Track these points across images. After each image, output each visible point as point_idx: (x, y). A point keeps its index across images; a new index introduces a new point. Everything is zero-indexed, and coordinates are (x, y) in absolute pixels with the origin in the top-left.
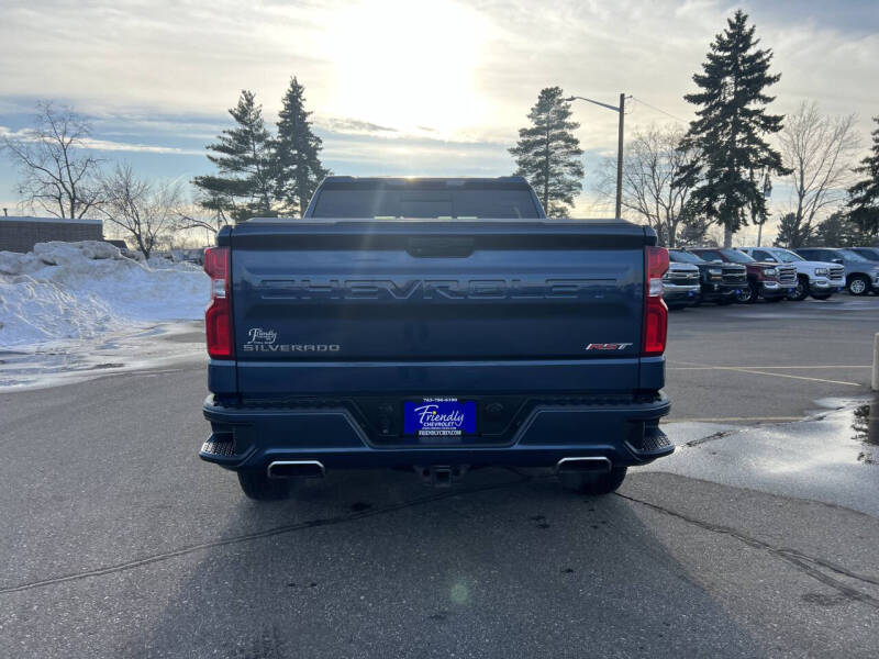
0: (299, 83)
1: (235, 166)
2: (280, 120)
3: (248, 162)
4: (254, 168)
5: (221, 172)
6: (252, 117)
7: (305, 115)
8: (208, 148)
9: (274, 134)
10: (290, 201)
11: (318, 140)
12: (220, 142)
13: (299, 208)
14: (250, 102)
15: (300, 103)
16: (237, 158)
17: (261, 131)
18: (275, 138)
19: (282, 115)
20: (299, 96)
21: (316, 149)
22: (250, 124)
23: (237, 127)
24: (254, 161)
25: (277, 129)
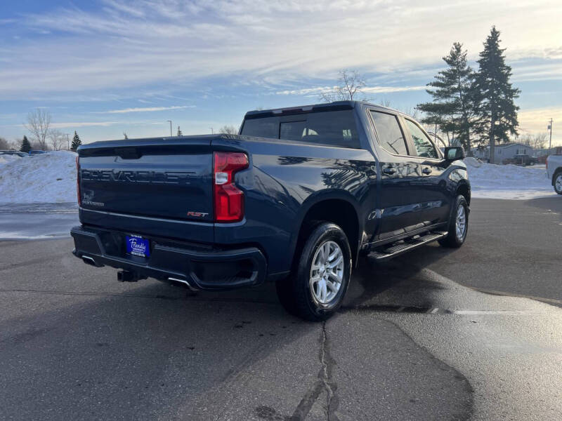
0: (497, 30)
1: (445, 95)
2: (480, 58)
3: (454, 90)
4: (458, 95)
5: (435, 100)
6: (460, 60)
7: (500, 52)
8: (427, 85)
9: (476, 69)
10: (485, 115)
11: (509, 69)
12: (436, 80)
13: (490, 119)
14: (459, 50)
15: (497, 44)
16: (446, 89)
17: (466, 68)
18: (477, 72)
19: (482, 54)
20: (496, 39)
21: (508, 75)
22: (457, 65)
23: (447, 68)
24: (459, 89)
25: (478, 65)
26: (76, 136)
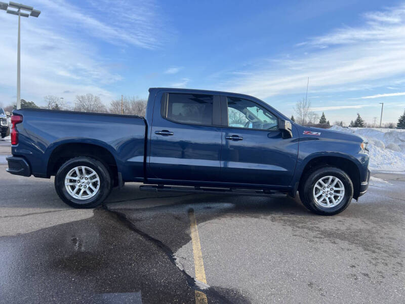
26: (323, 116)
